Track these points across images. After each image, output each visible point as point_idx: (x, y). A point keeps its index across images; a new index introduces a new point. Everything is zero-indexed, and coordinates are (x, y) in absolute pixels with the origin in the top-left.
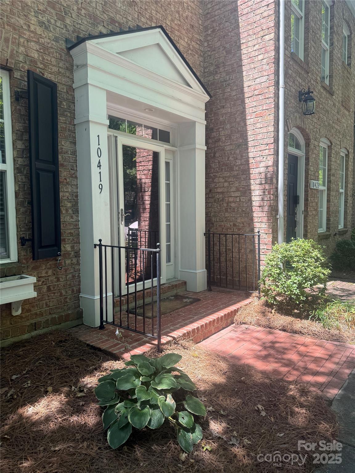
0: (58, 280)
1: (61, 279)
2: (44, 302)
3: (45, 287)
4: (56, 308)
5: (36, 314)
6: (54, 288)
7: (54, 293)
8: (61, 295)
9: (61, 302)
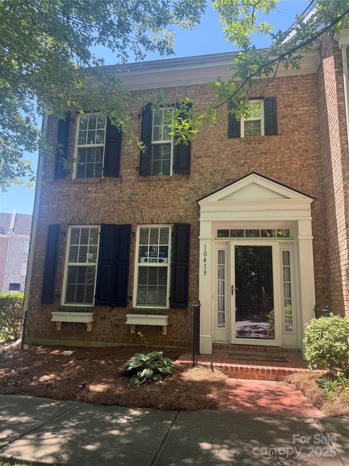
0: (187, 322)
1: (188, 322)
2: (179, 332)
3: (180, 324)
4: (185, 337)
5: (174, 337)
6: (184, 326)
7: (184, 329)
8: (188, 331)
9: (188, 335)
